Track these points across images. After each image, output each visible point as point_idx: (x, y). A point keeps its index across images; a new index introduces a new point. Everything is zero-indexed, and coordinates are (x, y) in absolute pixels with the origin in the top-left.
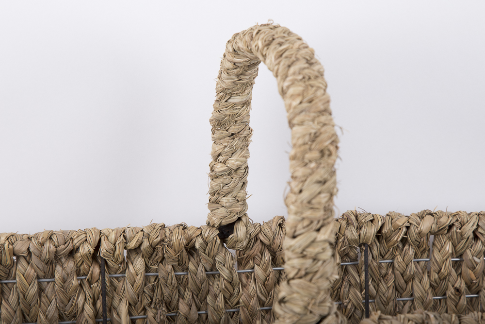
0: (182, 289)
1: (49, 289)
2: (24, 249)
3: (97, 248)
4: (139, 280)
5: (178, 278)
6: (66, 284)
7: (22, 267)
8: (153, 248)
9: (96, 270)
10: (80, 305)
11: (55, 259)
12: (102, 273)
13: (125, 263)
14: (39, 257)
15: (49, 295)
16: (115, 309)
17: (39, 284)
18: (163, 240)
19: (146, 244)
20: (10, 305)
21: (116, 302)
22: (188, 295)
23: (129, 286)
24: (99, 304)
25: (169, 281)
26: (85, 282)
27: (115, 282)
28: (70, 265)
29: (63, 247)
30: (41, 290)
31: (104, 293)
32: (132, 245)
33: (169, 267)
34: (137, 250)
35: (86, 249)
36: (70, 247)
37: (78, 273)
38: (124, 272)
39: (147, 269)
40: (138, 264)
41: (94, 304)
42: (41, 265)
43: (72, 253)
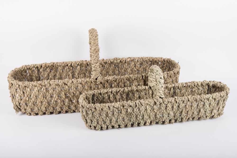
0: (87, 71)
1: (64, 71)
2: (59, 65)
3: (71, 65)
4: (79, 70)
5: (86, 69)
6: (67, 70)
7: (59, 68)
8: (81, 64)
9: (72, 68)
10: (69, 74)
11: (64, 66)
12: (73, 69)
13: (76, 67)
14: (62, 66)
17: (62, 70)
21: (75, 73)
22: (88, 72)
23: (77, 71)
24: (73, 74)
25: (84, 70)
27: (75, 70)
28: (67, 67)
29: (65, 64)
30: (63, 71)
31: (73, 72)
32: (77, 64)
33: (84, 68)
34: (78, 65)
35: (69, 65)
37: (69, 69)
38: (76, 68)
39: (80, 68)
40: (79, 67)
41: (72, 74)
43: (67, 65)
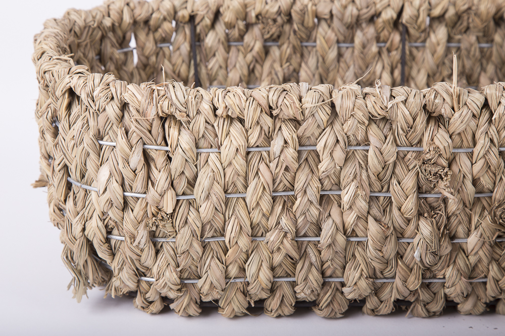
0: (484, 62)
1: (347, 55)
2: (327, 11)
3: (400, 13)
4: (441, 50)
5: (481, 50)
6: (366, 50)
7: (323, 30)
8: (459, 16)
9: (396, 38)
10: (378, 73)
11: (355, 24)
12: (403, 41)
13: (427, 32)
14: (341, 20)
15: (348, 60)
16: (413, 79)
17: (339, 48)
18: (469, 8)
19: (451, 12)
20: (309, 68)
21: (414, 72)
22: (491, 69)
23: (429, 56)
24: (397, 73)
25: (472, 53)
26: (384, 50)
27: (415, 51)
28: (371, 31)
29: (365, 11)
30: (340, 55)
31: (403, 62)
32: (437, 12)
33: (473, 38)
34: (441, 18)
35: (389, 14)
36: (372, 12)
37: (378, 40)
38: (424, 41)
39: (450, 39)
40: (440, 33)
41: (392, 73)
42: (343, 29)
43: (372, 20)
